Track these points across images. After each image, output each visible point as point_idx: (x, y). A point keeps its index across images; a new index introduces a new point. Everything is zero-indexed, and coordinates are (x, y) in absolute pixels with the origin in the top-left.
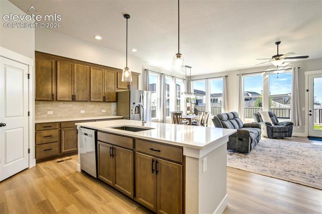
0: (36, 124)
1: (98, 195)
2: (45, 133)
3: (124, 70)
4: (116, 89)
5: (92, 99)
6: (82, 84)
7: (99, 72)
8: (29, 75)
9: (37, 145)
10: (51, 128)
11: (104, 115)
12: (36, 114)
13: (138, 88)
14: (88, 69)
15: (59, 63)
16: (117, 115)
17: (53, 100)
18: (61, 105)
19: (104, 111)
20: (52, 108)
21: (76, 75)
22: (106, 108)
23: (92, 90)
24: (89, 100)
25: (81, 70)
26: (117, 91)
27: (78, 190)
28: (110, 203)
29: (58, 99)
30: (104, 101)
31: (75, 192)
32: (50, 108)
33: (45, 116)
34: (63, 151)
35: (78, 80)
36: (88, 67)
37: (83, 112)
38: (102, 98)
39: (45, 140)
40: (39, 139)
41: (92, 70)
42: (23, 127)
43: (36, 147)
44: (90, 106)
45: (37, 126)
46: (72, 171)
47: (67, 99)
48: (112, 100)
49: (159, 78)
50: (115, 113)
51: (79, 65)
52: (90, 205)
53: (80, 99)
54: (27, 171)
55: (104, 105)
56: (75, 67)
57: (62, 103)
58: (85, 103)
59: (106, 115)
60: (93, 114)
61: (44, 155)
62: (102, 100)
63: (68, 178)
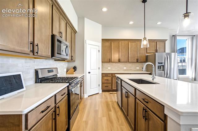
0: (102, 74)
1: (119, 118)
2: (106, 78)
3: (143, 39)
4: (146, 53)
5: (129, 61)
6: (123, 52)
7: (134, 44)
8: (99, 51)
9: (103, 83)
10: (108, 76)
11: (138, 71)
12: (102, 69)
13: (165, 51)
14: (127, 43)
15: (112, 43)
16: (147, 71)
17: (109, 62)
18: (114, 64)
19: (138, 68)
20: (110, 66)
21: (120, 48)
22: (140, 66)
23: (129, 55)
24: (128, 61)
25: (123, 45)
26: (147, 55)
27: (111, 111)
28: (122, 127)
29: (112, 61)
30: (137, 62)
31: (109, 111)
32: (109, 66)
33: (107, 69)
34: (113, 88)
35: (121, 50)
36: (127, 42)
37: (125, 68)
38: (136, 60)
39: (105, 82)
40: (103, 81)
41: (129, 43)
42: (97, 74)
43: (102, 84)
44: (129, 65)
45: (103, 74)
46: (114, 100)
47: (116, 61)
48: (143, 61)
49: (190, 40)
50: (146, 70)
51: (122, 42)
52: (112, 122)
53: (123, 61)
54: (98, 94)
55: (138, 64)
56: (120, 43)
57: (114, 63)
58: (125, 63)
59: (140, 71)
60: (131, 69)
61: (105, 89)
62: (136, 61)
63: (110, 103)
